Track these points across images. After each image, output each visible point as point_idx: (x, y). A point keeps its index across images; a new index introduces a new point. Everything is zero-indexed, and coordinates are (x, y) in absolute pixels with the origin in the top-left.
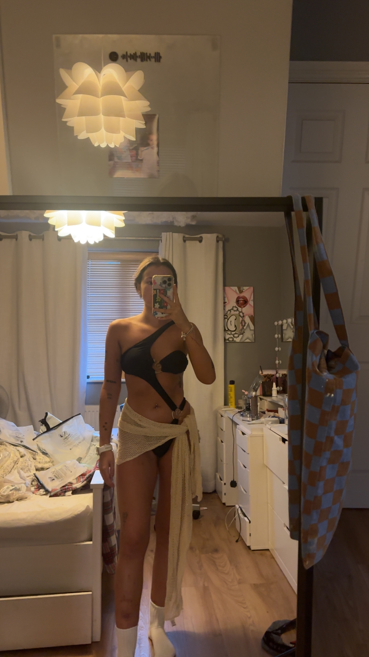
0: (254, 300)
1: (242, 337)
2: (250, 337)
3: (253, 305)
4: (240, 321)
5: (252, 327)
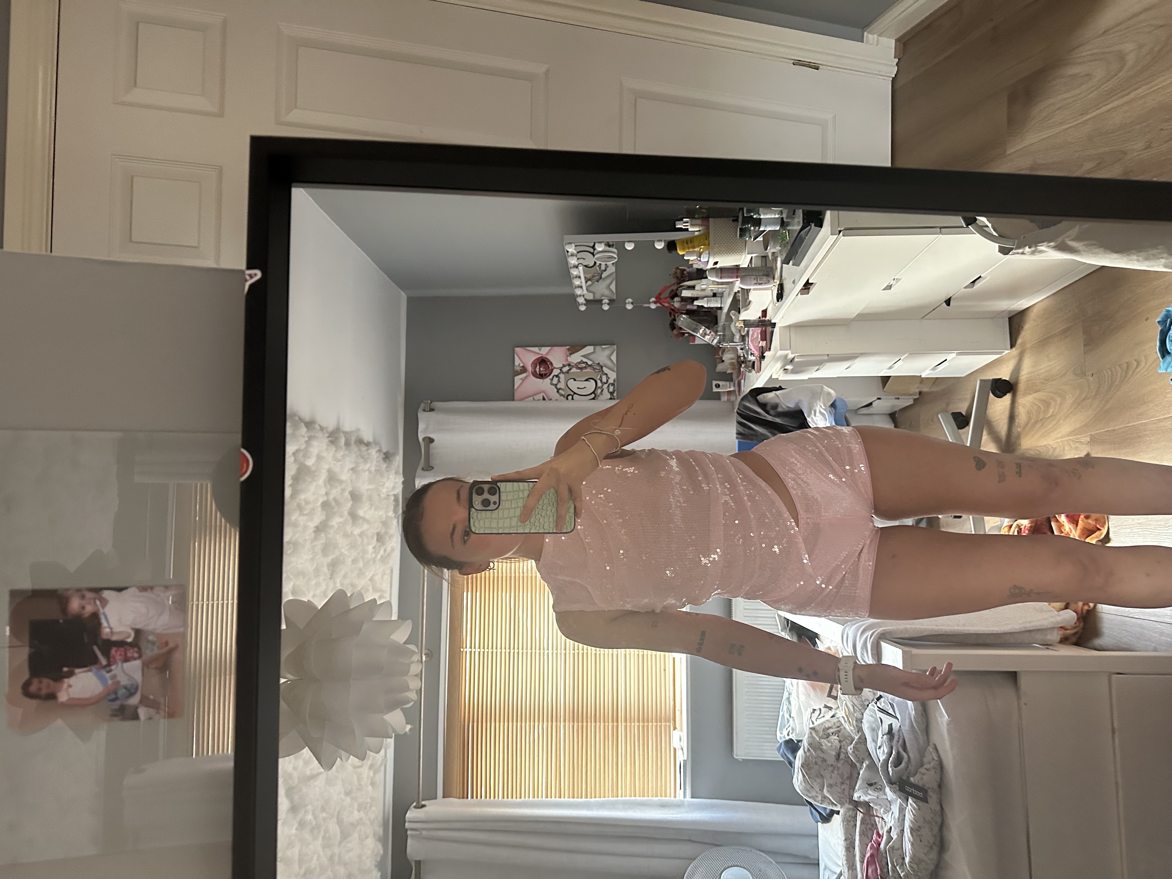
0: (540, 346)
1: (606, 366)
2: (607, 352)
3: (549, 348)
4: (579, 371)
5: (589, 349)
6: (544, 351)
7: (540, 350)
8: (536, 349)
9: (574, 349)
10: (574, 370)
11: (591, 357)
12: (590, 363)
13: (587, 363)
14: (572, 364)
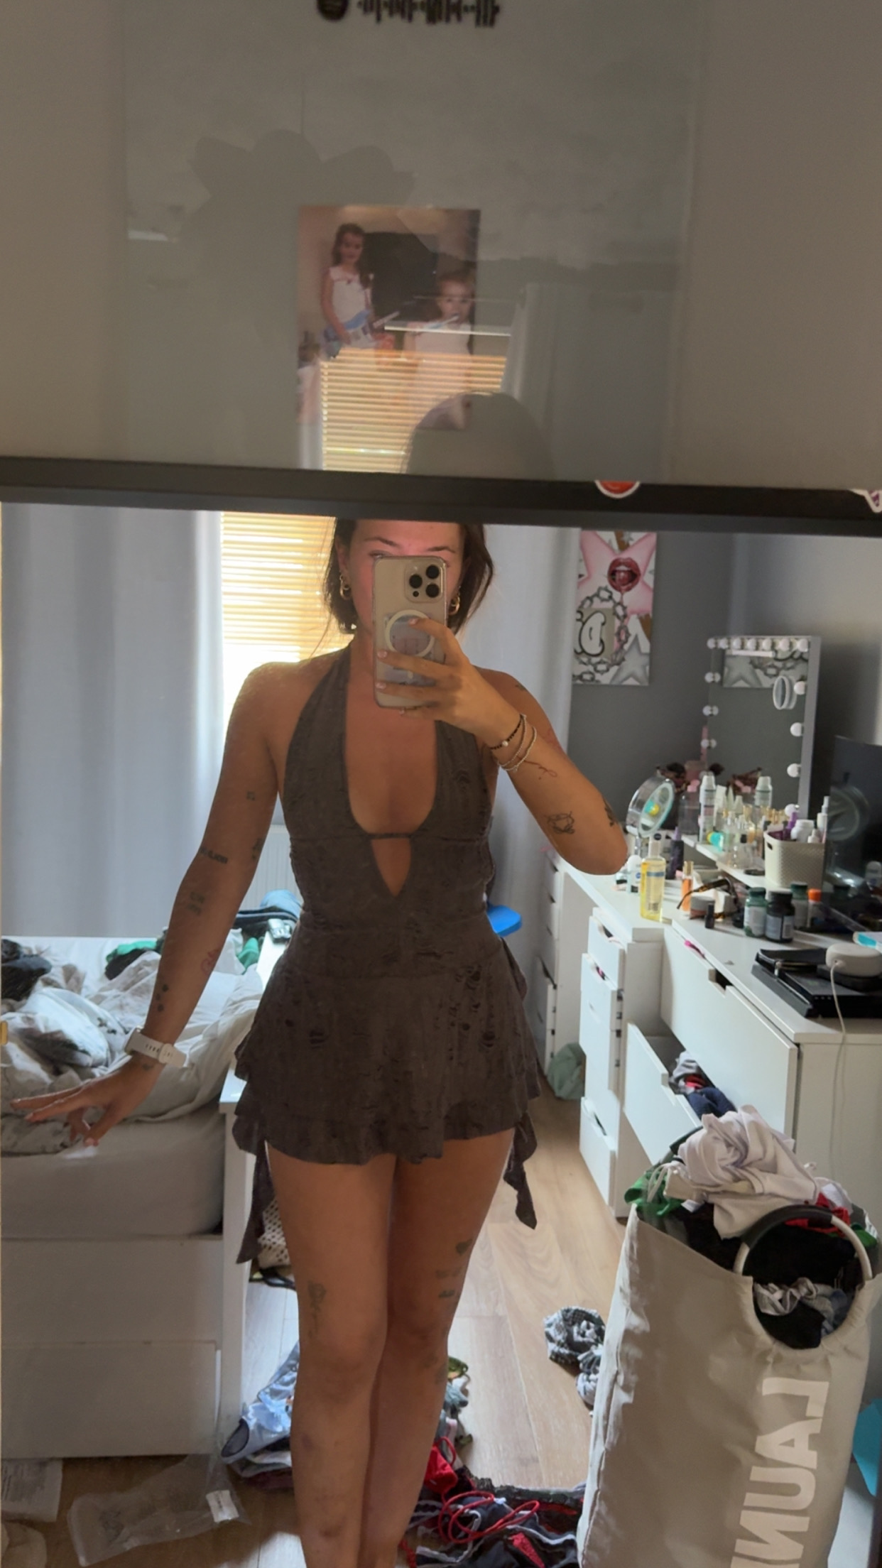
0: (657, 573)
1: (619, 671)
2: (639, 673)
3: (651, 584)
4: (616, 630)
5: (645, 645)
6: (648, 578)
7: (650, 572)
8: (652, 566)
9: (648, 624)
10: (617, 623)
11: (635, 650)
12: (626, 647)
13: (626, 642)
14: (626, 620)
